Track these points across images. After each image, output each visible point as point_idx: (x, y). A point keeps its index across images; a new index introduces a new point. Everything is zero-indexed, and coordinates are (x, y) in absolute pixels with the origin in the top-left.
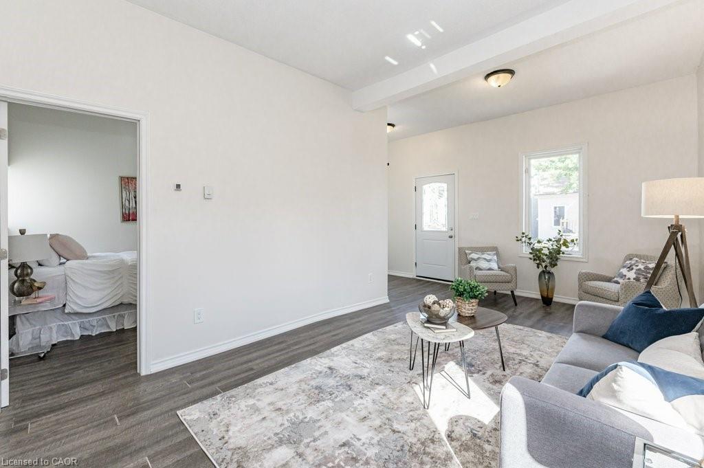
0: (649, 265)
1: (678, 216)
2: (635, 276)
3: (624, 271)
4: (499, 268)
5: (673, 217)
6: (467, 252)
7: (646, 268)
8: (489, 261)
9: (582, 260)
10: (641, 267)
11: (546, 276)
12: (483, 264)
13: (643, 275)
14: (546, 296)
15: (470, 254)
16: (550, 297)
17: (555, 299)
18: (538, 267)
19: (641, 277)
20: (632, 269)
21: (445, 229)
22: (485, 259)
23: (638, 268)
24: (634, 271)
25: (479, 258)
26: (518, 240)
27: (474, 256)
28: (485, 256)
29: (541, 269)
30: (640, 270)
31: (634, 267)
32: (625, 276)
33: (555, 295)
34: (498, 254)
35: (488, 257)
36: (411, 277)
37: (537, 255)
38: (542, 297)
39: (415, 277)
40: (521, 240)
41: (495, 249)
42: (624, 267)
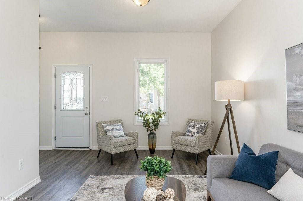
0: (201, 125)
1: (229, 100)
2: (196, 131)
3: (191, 129)
4: (125, 134)
5: (227, 100)
6: (103, 125)
7: (201, 126)
8: (119, 130)
9: (167, 124)
10: (198, 126)
11: (152, 136)
12: (116, 133)
13: (200, 130)
14: (152, 148)
15: (106, 126)
16: (154, 148)
17: (156, 149)
18: (148, 131)
19: (200, 131)
20: (195, 127)
21: (82, 108)
22: (116, 129)
23: (197, 126)
24: (196, 128)
25: (112, 129)
26: (136, 115)
27: (109, 128)
28: (116, 127)
29: (149, 132)
30: (198, 127)
31: (196, 127)
32: (192, 131)
33: (156, 147)
34: (122, 125)
35: (118, 128)
36: (51, 149)
37: (146, 124)
38: (150, 149)
39: (54, 149)
40: (138, 114)
41: (120, 121)
42: (190, 127)
